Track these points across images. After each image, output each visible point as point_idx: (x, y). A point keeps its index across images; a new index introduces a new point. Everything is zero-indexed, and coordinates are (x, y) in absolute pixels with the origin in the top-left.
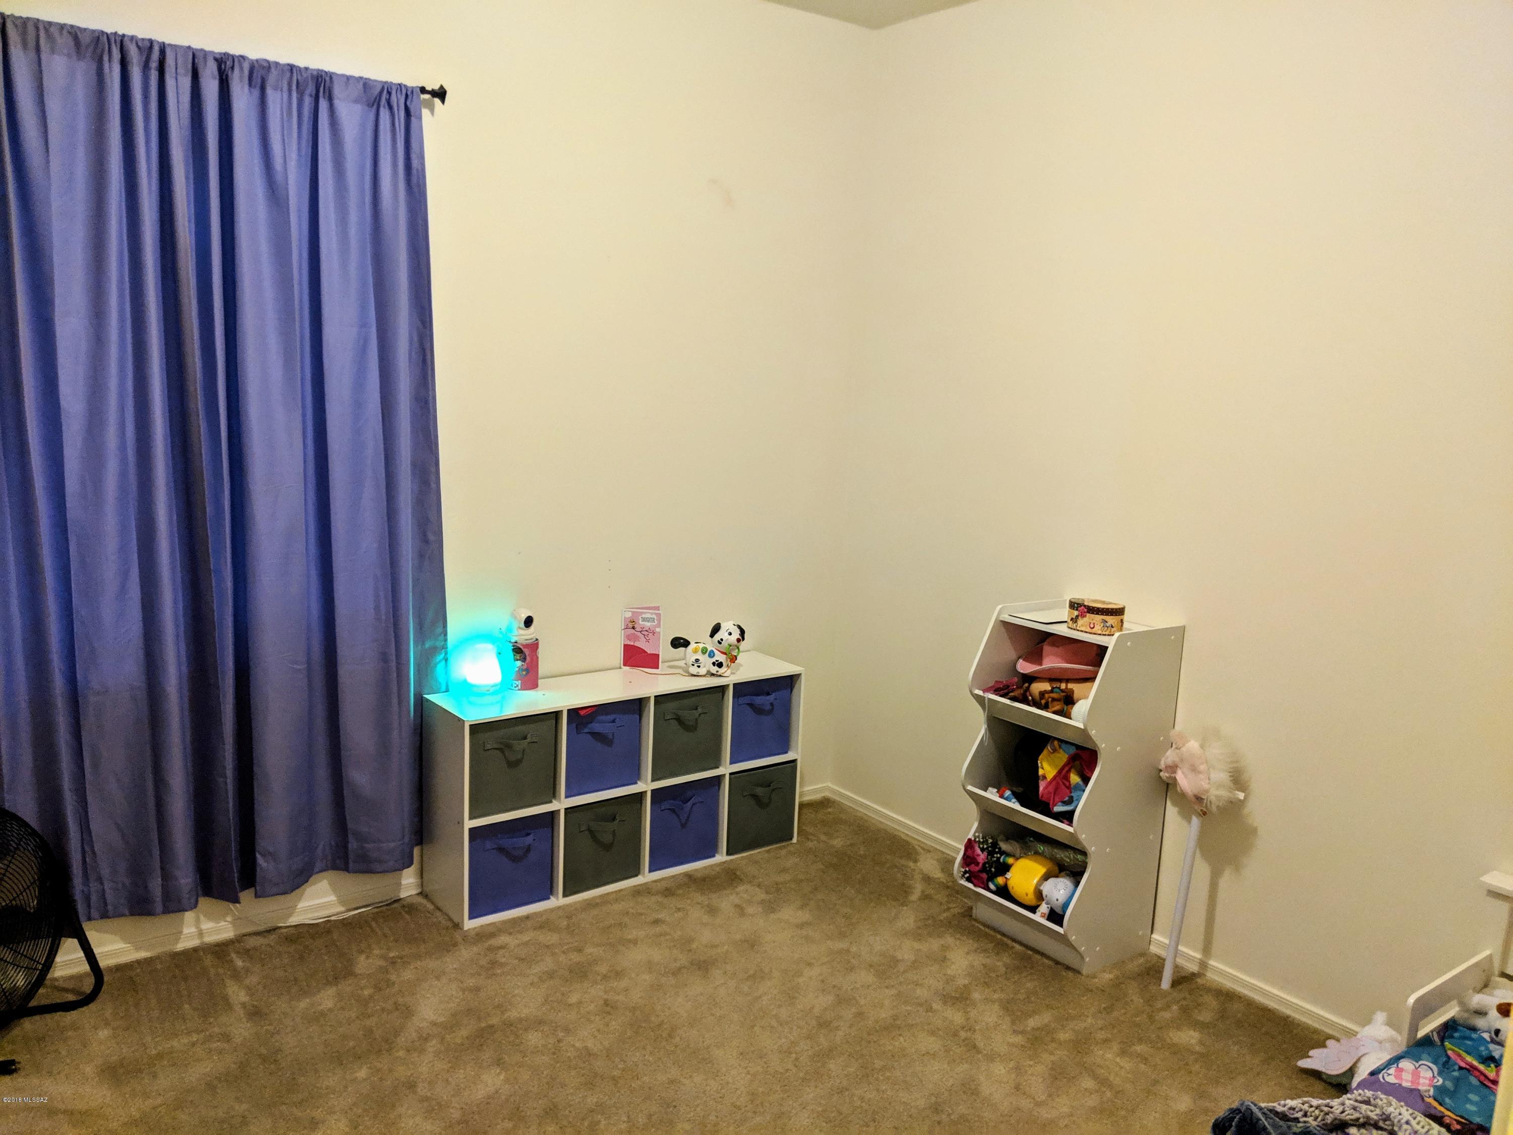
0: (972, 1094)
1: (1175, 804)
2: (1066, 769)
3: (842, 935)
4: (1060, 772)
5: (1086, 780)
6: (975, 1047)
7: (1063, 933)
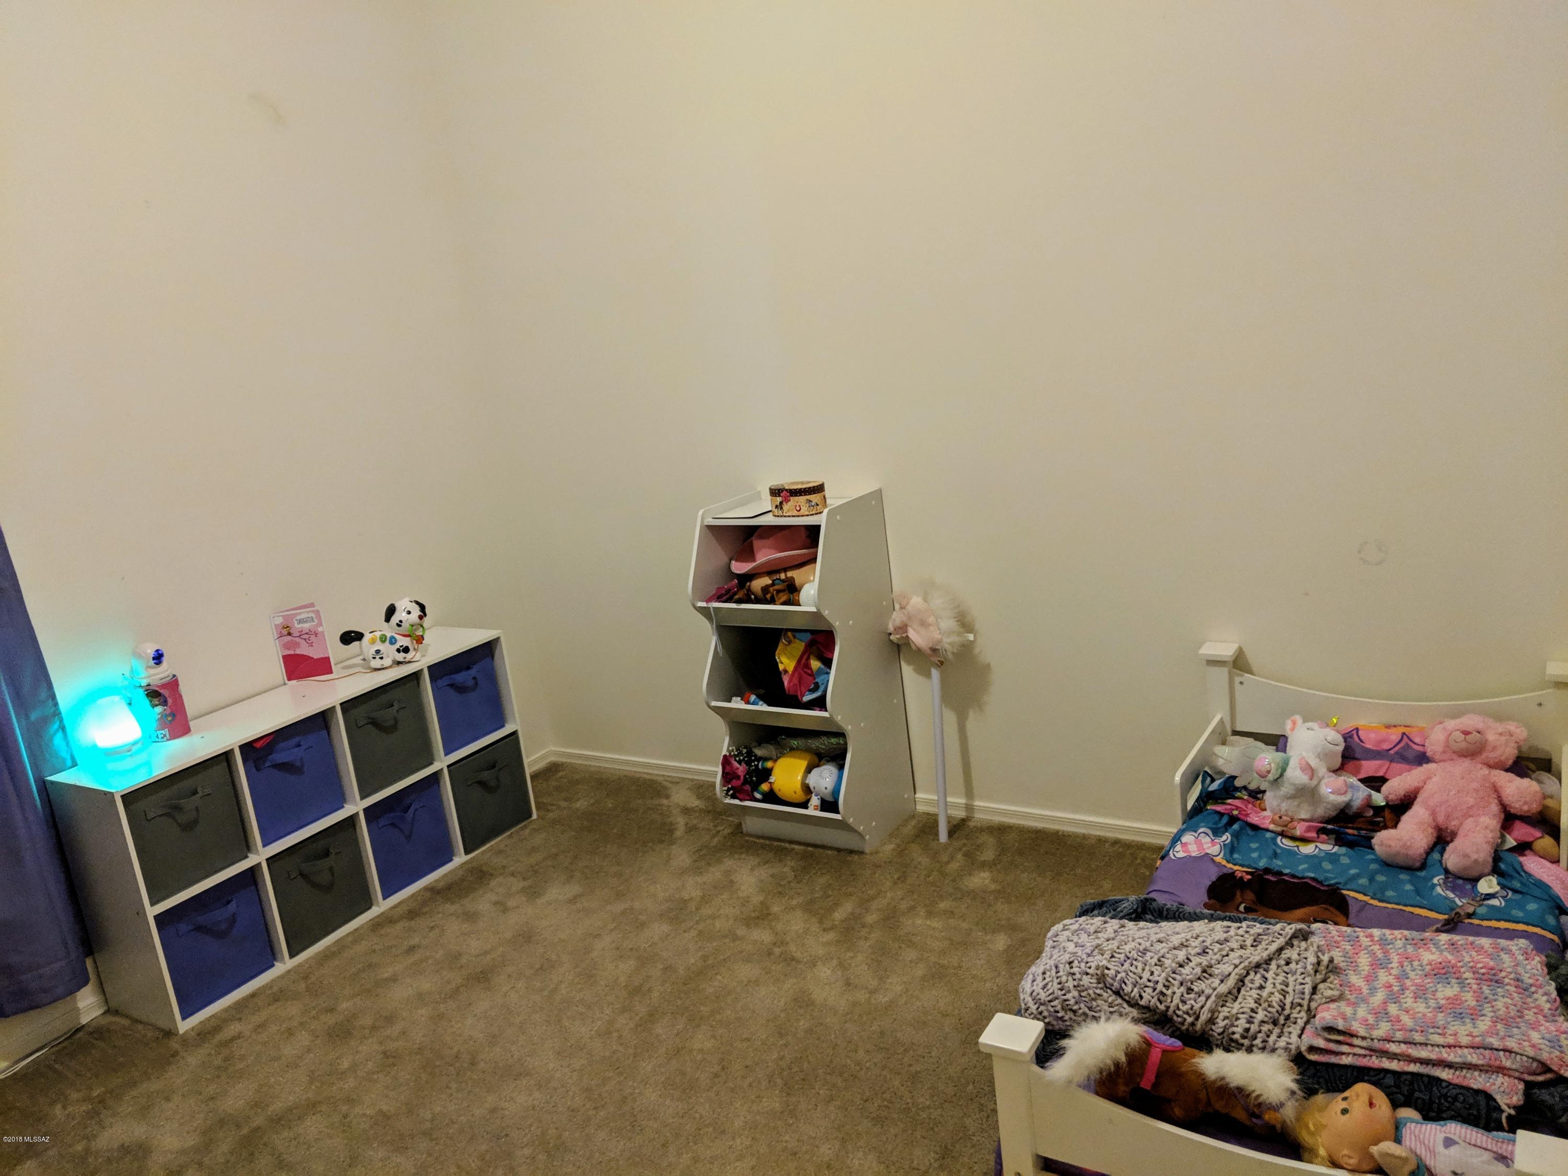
0: (807, 1005)
1: (909, 663)
2: (805, 657)
3: (619, 895)
4: (799, 662)
5: (828, 663)
6: (793, 959)
7: (840, 818)
